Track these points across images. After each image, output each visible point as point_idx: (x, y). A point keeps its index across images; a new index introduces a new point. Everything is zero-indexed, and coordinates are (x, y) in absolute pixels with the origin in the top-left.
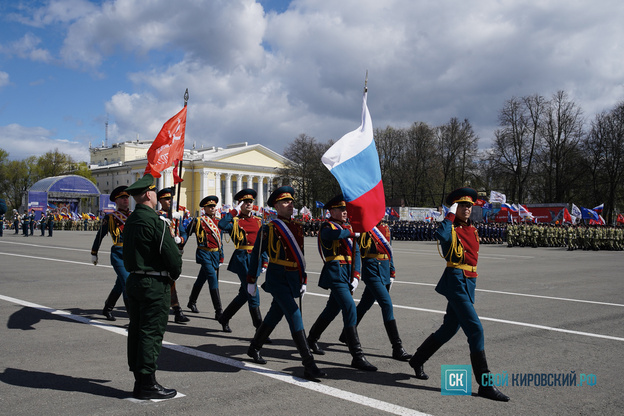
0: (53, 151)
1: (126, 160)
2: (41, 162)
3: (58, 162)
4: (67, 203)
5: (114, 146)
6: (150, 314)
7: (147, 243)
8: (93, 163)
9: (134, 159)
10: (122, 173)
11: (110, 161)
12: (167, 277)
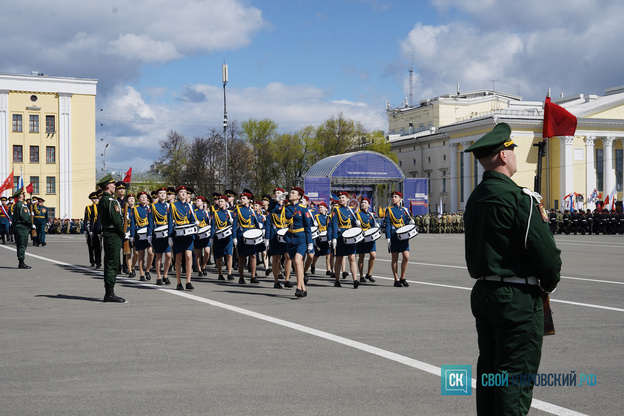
0: (336, 118)
1: (442, 124)
2: (320, 135)
3: (343, 133)
4: (357, 193)
5: (423, 104)
6: (512, 345)
7: (503, 231)
8: (393, 132)
9: (453, 122)
10: (436, 144)
11: (416, 127)
12: (536, 287)
